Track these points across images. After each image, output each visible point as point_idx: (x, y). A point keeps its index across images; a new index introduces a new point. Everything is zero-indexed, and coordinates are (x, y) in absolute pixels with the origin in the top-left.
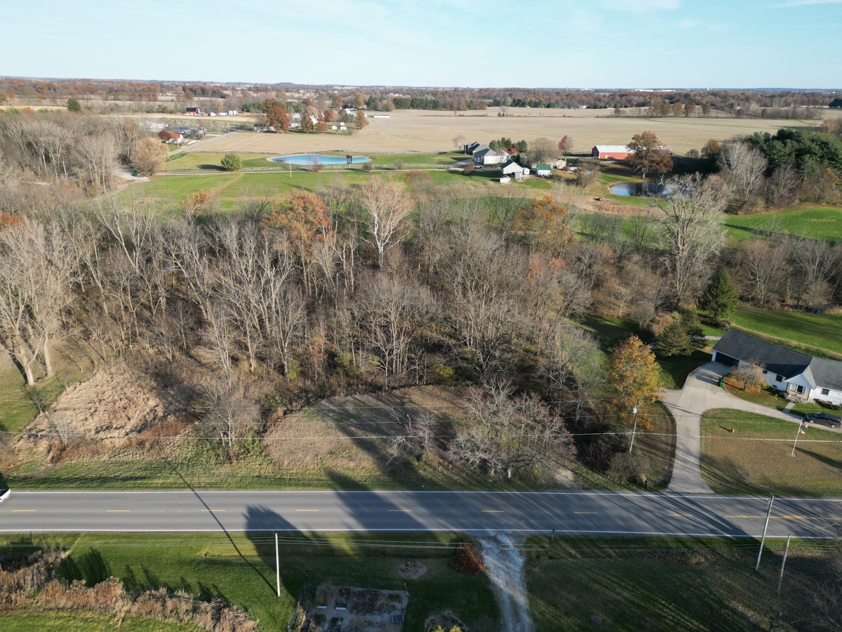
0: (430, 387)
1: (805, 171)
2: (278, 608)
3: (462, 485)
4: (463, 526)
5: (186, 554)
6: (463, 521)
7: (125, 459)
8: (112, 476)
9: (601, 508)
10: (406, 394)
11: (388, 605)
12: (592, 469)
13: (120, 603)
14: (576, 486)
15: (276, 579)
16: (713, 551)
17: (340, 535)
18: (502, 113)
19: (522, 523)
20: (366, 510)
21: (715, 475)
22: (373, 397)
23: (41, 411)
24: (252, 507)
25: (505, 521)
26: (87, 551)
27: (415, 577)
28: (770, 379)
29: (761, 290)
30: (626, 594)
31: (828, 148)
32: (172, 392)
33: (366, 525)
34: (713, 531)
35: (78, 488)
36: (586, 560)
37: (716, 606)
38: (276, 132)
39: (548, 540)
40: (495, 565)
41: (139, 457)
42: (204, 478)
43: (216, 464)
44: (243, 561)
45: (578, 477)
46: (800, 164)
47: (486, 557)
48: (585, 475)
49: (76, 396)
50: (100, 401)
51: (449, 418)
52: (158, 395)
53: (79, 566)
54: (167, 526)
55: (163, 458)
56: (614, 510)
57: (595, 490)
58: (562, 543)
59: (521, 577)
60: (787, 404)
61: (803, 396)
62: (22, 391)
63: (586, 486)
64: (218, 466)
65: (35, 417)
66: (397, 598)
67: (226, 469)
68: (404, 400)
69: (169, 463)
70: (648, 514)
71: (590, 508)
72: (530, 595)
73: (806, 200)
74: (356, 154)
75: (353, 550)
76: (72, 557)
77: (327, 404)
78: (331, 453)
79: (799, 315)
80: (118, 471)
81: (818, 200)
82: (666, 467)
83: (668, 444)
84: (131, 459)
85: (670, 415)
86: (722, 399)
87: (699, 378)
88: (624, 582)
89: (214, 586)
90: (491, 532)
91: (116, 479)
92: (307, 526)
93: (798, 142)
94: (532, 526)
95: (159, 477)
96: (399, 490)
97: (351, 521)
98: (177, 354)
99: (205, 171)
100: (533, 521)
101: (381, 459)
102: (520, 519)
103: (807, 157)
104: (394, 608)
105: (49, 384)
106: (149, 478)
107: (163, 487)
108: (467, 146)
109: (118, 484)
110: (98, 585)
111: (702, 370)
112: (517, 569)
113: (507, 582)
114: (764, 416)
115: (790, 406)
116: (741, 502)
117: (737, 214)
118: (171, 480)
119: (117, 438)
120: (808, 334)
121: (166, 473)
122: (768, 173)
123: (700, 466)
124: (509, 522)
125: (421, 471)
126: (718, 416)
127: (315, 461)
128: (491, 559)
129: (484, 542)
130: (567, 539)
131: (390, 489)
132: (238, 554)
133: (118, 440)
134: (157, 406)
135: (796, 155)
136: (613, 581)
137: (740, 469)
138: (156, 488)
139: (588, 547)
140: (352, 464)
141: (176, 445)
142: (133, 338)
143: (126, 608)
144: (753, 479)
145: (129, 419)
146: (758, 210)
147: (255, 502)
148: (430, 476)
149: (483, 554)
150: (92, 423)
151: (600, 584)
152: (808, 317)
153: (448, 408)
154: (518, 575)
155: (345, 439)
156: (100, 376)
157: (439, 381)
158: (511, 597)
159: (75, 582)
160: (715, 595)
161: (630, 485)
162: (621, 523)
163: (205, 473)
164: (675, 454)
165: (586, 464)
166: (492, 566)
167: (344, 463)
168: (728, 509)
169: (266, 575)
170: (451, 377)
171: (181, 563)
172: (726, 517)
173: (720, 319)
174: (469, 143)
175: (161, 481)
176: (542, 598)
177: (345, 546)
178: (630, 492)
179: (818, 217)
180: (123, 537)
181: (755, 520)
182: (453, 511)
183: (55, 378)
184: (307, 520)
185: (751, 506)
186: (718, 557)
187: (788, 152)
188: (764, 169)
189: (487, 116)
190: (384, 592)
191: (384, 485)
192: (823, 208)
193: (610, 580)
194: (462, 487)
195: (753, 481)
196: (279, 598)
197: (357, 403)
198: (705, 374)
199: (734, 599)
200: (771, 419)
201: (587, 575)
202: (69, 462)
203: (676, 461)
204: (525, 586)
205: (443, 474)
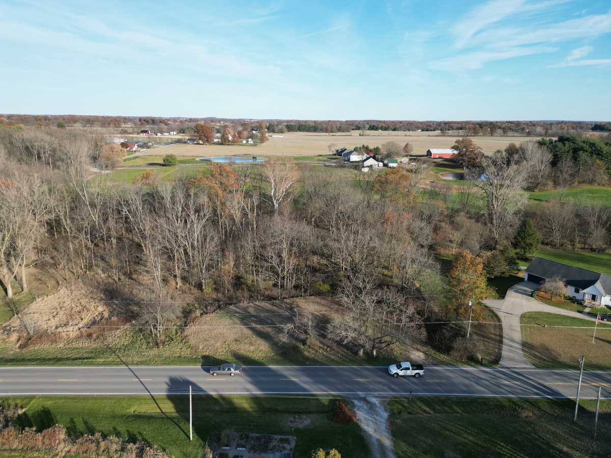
0: (313, 297)
1: (580, 162)
2: (190, 449)
3: (338, 362)
4: (339, 390)
5: (118, 411)
6: (339, 387)
7: (76, 346)
8: (65, 357)
9: (447, 377)
10: (294, 302)
11: (279, 446)
12: (439, 351)
13: (62, 445)
14: (427, 363)
15: (190, 428)
16: (539, 408)
17: (242, 397)
18: (362, 134)
19: (385, 388)
20: (263, 379)
21: (535, 356)
22: (269, 303)
23: (15, 314)
24: (173, 377)
25: (372, 387)
26: (40, 408)
27: (301, 426)
28: (570, 291)
29: (557, 237)
30: (471, 438)
31: (595, 147)
32: (117, 302)
33: (262, 390)
34: (537, 394)
35: (37, 365)
36: (438, 415)
37: (545, 447)
38: (203, 144)
39: (406, 400)
40: (365, 418)
41: (86, 344)
42: (136, 358)
43: (146, 349)
44: (164, 416)
45: (428, 357)
46: (576, 157)
47: (358, 412)
48: (434, 355)
49: (43, 304)
50: (61, 308)
51: (327, 317)
52: (106, 304)
53: (32, 419)
54: (106, 391)
55: (105, 345)
56: (457, 379)
57: (442, 365)
58: (418, 402)
59: (386, 426)
60: (584, 309)
61: (597, 303)
62: (3, 302)
63: (435, 362)
64: (148, 350)
65: (10, 318)
66: (287, 441)
67: (155, 351)
68: (293, 306)
69: (110, 348)
70: (485, 382)
71: (439, 377)
72: (394, 439)
73: (583, 182)
74: (260, 156)
75: (252, 408)
76: (27, 413)
77: (234, 308)
78: (236, 340)
79: (587, 254)
80: (71, 354)
81: (591, 182)
82: (496, 350)
83: (497, 335)
84: (81, 346)
85: (497, 316)
86: (535, 306)
87: (516, 291)
88: (469, 430)
89: (139, 433)
90: (361, 394)
91: (68, 359)
92: (215, 390)
93: (574, 143)
95: (101, 357)
96: (289, 365)
97: (250, 387)
98: (122, 277)
99: (151, 166)
100: (394, 387)
101: (274, 344)
102: (384, 385)
103: (581, 152)
104: (284, 448)
105: (24, 297)
106: (94, 358)
107: (104, 364)
108: (338, 150)
109: (69, 362)
110: (45, 431)
111: (518, 287)
112: (383, 421)
113: (375, 430)
114: (568, 316)
115: (587, 310)
116: (556, 374)
117: (534, 191)
118: (111, 359)
119: (72, 331)
120: (594, 265)
121: (107, 355)
122: (554, 163)
123: (523, 350)
124: (376, 388)
125: (306, 353)
126: (533, 316)
127: (224, 346)
128: (361, 413)
129: (356, 402)
130: (422, 400)
131: (281, 365)
132: (160, 411)
133: (72, 333)
134: (105, 311)
135: (573, 152)
136: (460, 429)
137: (554, 351)
138: (99, 365)
139: (439, 406)
140: (252, 348)
141: (117, 336)
142: (90, 267)
143: (66, 449)
144: (564, 359)
145: (82, 319)
146: (549, 188)
147: (175, 374)
148: (313, 356)
149: (355, 410)
150: (53, 323)
151: (451, 431)
152: (593, 255)
153: (326, 311)
154: (384, 425)
155: (247, 332)
156: (63, 291)
157: (319, 294)
158: (378, 440)
159: (27, 429)
160: (543, 439)
161: (470, 362)
162: (464, 388)
163: (138, 355)
164: (502, 342)
165: (434, 347)
166: (363, 419)
167: (246, 347)
168: (547, 378)
169: (181, 425)
170: (329, 292)
171: (114, 417)
172: (546, 384)
173: (528, 255)
174: (339, 148)
175: (103, 360)
176: (404, 441)
177: (246, 405)
178: (470, 367)
179: (593, 193)
180: (70, 398)
181: (570, 386)
182: (331, 380)
183: (29, 293)
184: (216, 387)
185: (565, 376)
186: (543, 412)
187: (567, 150)
188: (551, 160)
189: (351, 136)
190: (276, 436)
191: (277, 362)
192: (595, 187)
193: (458, 428)
194: (337, 363)
195: (565, 360)
196: (192, 441)
197: (257, 308)
198: (521, 289)
199: (560, 442)
200: (574, 318)
201: (439, 425)
202: (33, 348)
203: (504, 346)
204: (390, 432)
205: (323, 355)
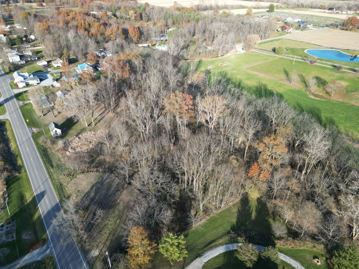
4: (51, 238)
17: (39, 214)
19: (59, 252)
20: (52, 213)
24: (45, 191)
26: (21, 177)
33: (45, 217)
42: (56, 176)
44: (25, 202)
45: (95, 258)
47: (38, 250)
52: (96, 145)
58: (53, 267)
69: (61, 167)
75: (35, 219)
77: (107, 175)
78: (78, 191)
90: (51, 246)
92: (40, 205)
94: (58, 255)
97: (46, 212)
100: (61, 254)
102: (61, 251)
107: (49, 172)
112: (34, 260)
113: (26, 260)
118: (53, 171)
124: (58, 248)
127: (73, 190)
129: (45, 246)
132: (27, 199)
149: (40, 248)
153: (124, 203)
154: (30, 261)
155: (88, 189)
171: (20, 192)
180: (27, 179)
184: (43, 204)
202: (57, 153)
